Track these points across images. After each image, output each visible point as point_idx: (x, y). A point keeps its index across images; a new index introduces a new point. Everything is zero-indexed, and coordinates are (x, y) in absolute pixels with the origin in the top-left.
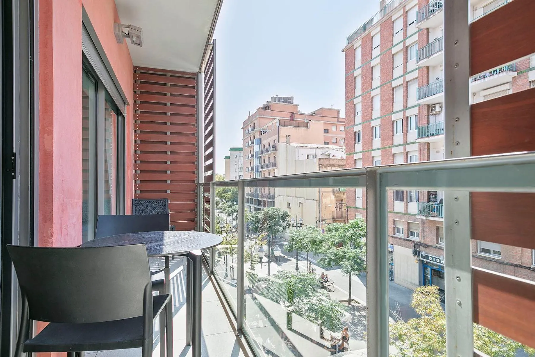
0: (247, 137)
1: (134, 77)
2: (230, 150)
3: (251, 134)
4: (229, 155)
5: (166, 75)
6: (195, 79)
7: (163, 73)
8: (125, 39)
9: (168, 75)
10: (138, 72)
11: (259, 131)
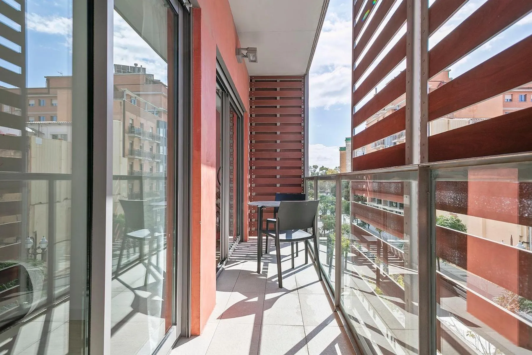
0: (374, 119)
1: (251, 86)
2: (345, 141)
3: (380, 115)
4: (345, 146)
5: (276, 81)
6: (302, 81)
7: (273, 79)
8: (244, 59)
9: (278, 80)
10: (253, 80)
11: (392, 110)
